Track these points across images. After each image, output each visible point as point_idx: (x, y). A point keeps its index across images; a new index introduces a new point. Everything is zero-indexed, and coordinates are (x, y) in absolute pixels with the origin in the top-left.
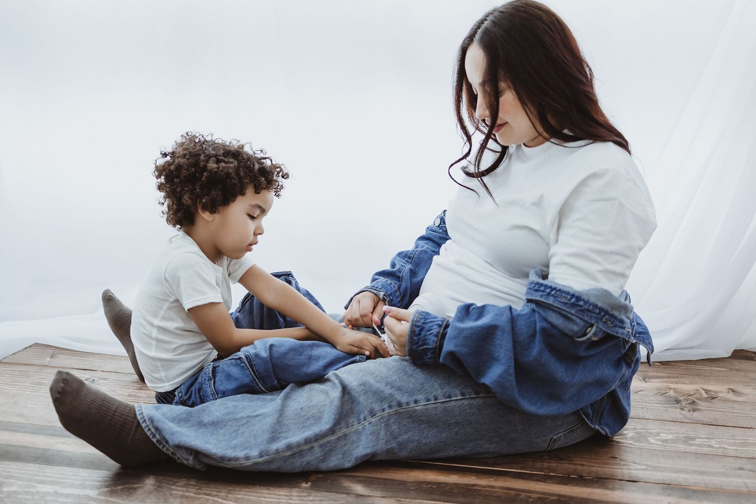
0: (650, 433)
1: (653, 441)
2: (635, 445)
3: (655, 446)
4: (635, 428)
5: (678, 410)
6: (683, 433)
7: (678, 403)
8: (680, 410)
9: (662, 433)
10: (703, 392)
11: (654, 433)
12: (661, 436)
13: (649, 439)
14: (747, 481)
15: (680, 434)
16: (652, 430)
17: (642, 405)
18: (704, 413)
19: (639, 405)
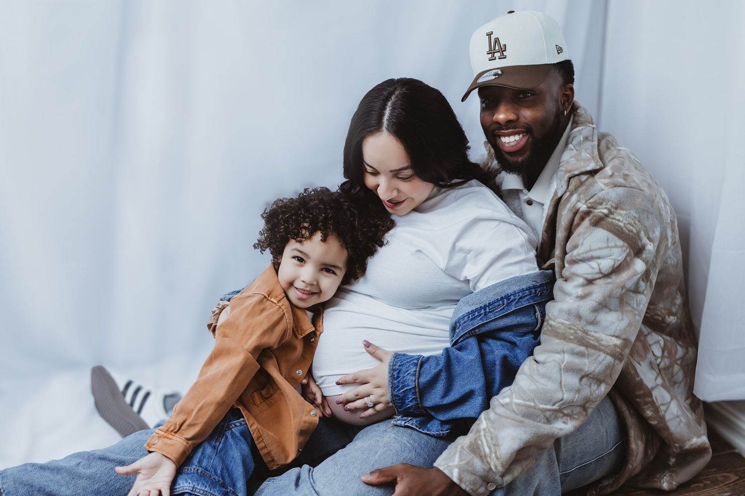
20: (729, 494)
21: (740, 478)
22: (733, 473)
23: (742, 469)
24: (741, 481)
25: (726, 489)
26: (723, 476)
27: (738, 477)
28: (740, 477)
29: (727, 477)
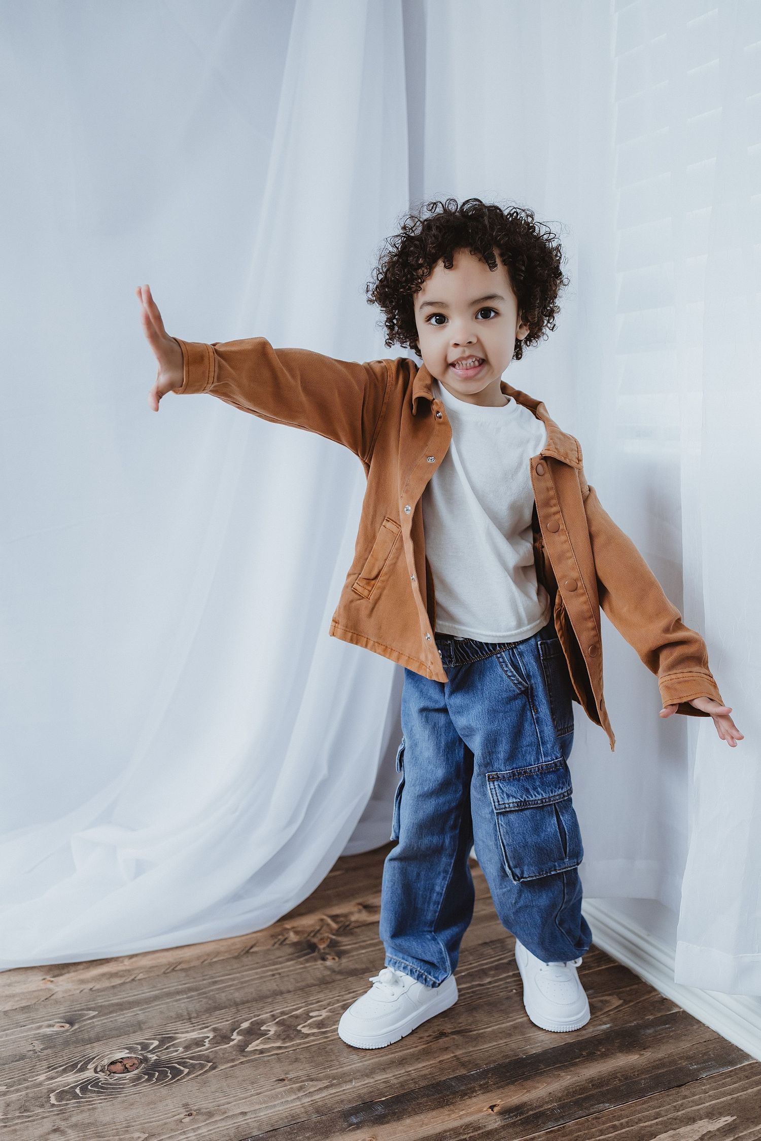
0: (297, 1017)
1: (306, 1031)
2: (286, 1048)
3: (312, 1038)
4: (273, 1016)
5: (320, 962)
6: (338, 1001)
7: (313, 951)
8: (322, 962)
9: (312, 1011)
10: (329, 921)
11: (301, 1015)
12: (312, 1017)
13: (299, 1028)
14: (459, 1052)
15: (334, 1004)
16: (296, 1009)
17: (272, 970)
18: (353, 956)
19: (267, 971)
20: (608, 1026)
21: (626, 1002)
22: (615, 996)
23: (628, 989)
24: (627, 1006)
25: (605, 1019)
26: (602, 1001)
27: (621, 1002)
28: (624, 1000)
29: (607, 1002)
